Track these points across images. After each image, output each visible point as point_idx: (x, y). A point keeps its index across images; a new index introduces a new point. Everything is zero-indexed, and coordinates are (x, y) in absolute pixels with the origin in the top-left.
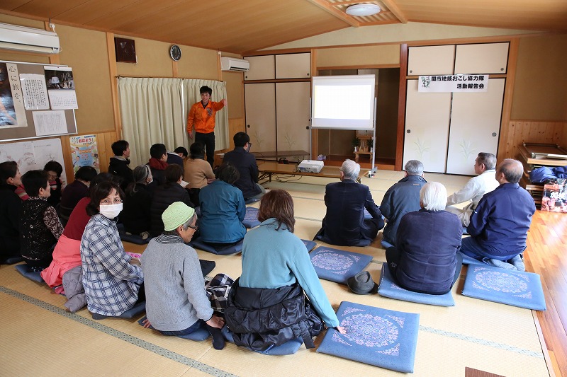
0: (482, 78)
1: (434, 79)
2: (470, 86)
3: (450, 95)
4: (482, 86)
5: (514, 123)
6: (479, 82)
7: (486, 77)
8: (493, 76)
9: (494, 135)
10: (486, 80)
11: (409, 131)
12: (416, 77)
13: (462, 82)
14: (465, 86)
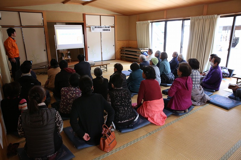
0: (109, 27)
1: (95, 27)
2: (106, 30)
3: (100, 33)
4: (109, 30)
5: (118, 41)
6: (108, 29)
7: (110, 27)
8: (112, 27)
9: (114, 46)
10: (110, 28)
11: (89, 47)
12: (90, 27)
13: (104, 29)
14: (105, 30)
